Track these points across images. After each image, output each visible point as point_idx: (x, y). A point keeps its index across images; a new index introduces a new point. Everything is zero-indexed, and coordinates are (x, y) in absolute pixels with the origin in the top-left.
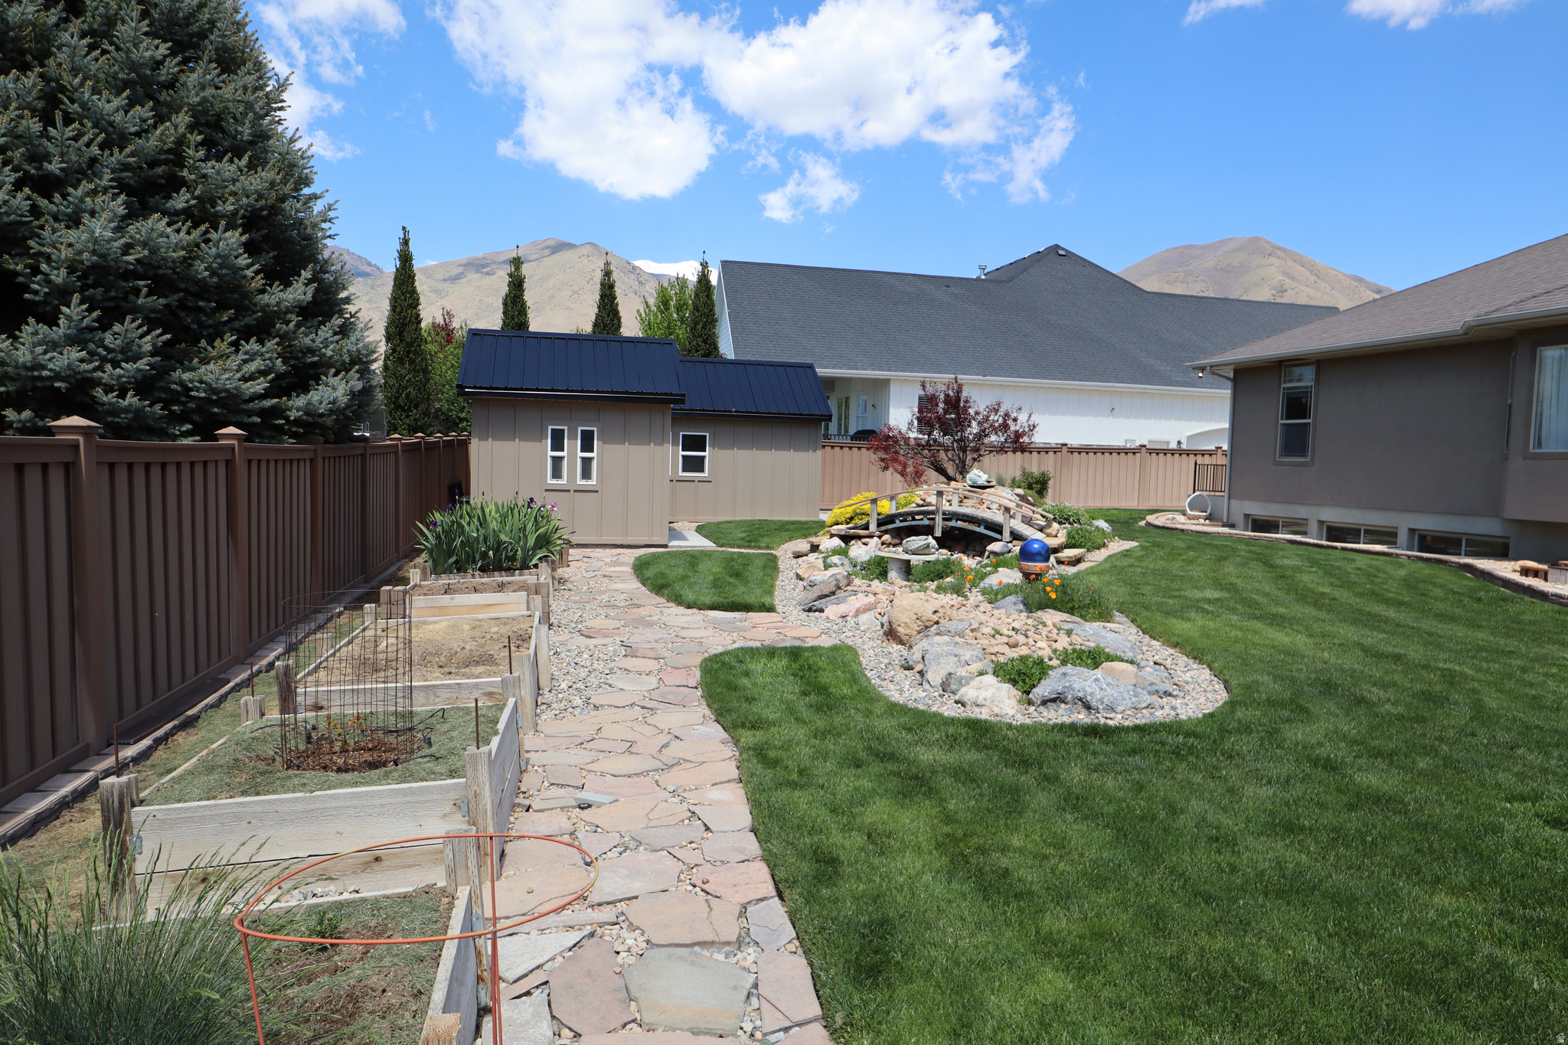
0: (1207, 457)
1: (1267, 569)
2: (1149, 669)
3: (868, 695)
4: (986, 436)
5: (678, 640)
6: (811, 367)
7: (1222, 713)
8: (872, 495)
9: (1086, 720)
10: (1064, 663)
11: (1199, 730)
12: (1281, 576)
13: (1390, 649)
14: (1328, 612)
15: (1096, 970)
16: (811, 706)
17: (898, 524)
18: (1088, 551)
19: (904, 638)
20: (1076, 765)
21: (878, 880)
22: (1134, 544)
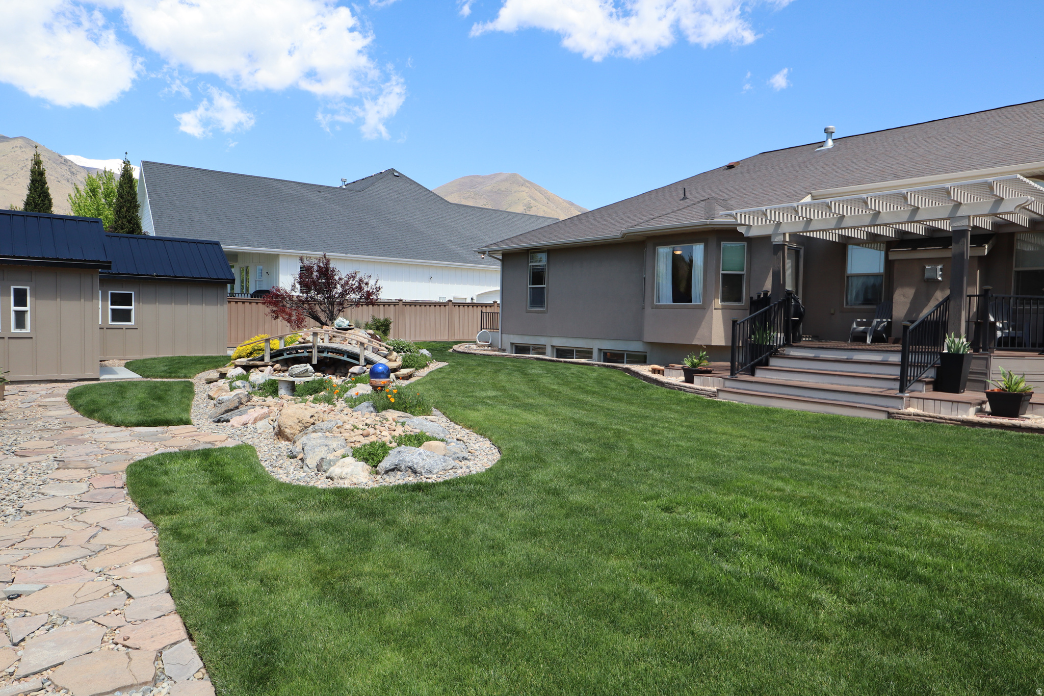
0: (488, 308)
1: (523, 376)
2: (453, 444)
3: (262, 479)
4: (347, 294)
5: (107, 452)
6: (217, 244)
7: (496, 467)
8: (266, 336)
9: (414, 481)
10: (399, 444)
11: (483, 479)
12: (531, 380)
13: (588, 420)
14: (556, 400)
15: (418, 645)
16: (218, 491)
17: (286, 356)
18: (416, 369)
19: (290, 436)
20: (407, 511)
21: (268, 612)
22: (446, 364)
